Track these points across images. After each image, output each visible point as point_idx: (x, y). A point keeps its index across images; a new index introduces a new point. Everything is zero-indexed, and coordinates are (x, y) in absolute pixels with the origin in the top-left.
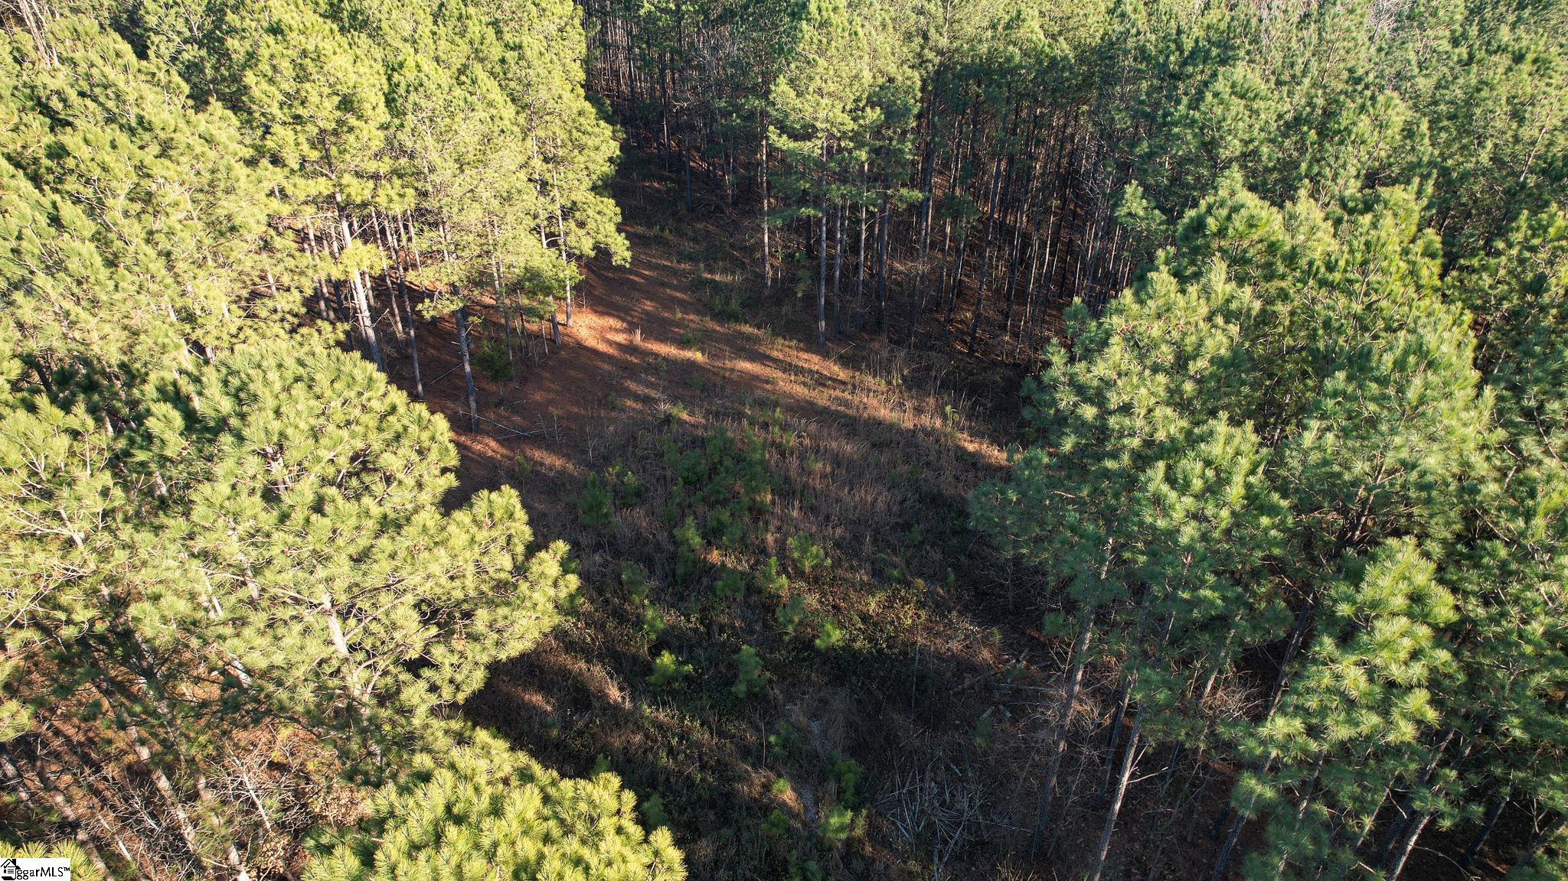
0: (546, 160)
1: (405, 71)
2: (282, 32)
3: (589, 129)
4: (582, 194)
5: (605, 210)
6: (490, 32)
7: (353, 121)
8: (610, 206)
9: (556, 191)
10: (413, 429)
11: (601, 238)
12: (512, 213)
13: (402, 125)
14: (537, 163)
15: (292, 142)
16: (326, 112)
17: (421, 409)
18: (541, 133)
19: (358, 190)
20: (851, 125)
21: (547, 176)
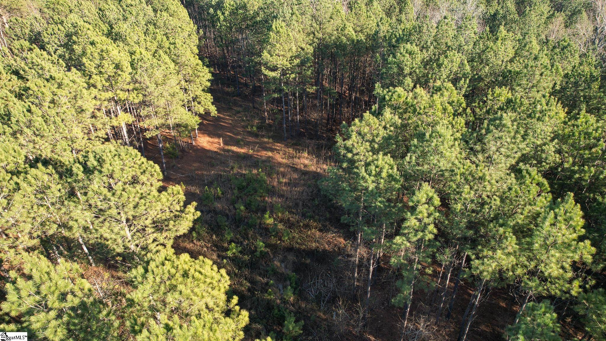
0: (186, 81)
1: (136, 54)
2: (94, 44)
3: (201, 70)
4: (199, 92)
5: (208, 98)
6: (165, 38)
7: (120, 72)
8: (209, 96)
9: (190, 92)
10: (149, 168)
11: (206, 107)
12: (175, 100)
13: (137, 73)
14: (183, 82)
15: (99, 80)
16: (110, 70)
17: (151, 162)
18: (184, 72)
19: (123, 95)
20: (289, 66)
21: (187, 87)
